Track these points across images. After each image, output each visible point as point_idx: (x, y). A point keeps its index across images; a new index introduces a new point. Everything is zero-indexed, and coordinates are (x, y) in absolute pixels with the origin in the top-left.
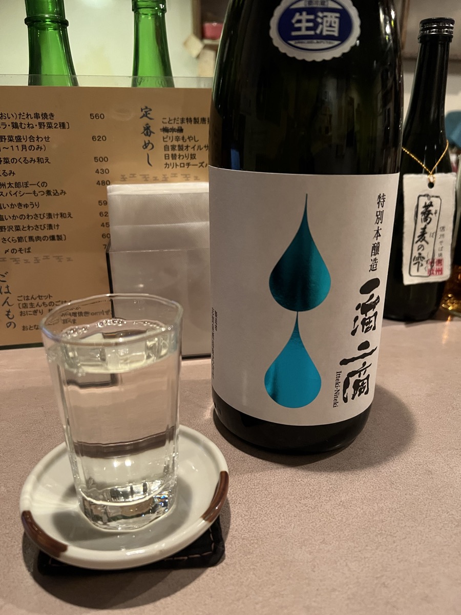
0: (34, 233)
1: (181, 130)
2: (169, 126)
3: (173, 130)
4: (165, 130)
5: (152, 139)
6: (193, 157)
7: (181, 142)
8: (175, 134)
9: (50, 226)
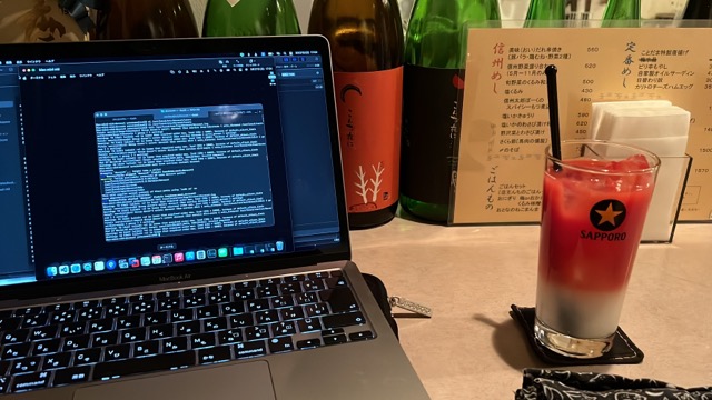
0: (524, 137)
1: (654, 60)
2: (646, 57)
3: (649, 60)
4: (643, 60)
5: (631, 66)
6: (660, 80)
7: (652, 69)
8: (650, 63)
9: (538, 132)
